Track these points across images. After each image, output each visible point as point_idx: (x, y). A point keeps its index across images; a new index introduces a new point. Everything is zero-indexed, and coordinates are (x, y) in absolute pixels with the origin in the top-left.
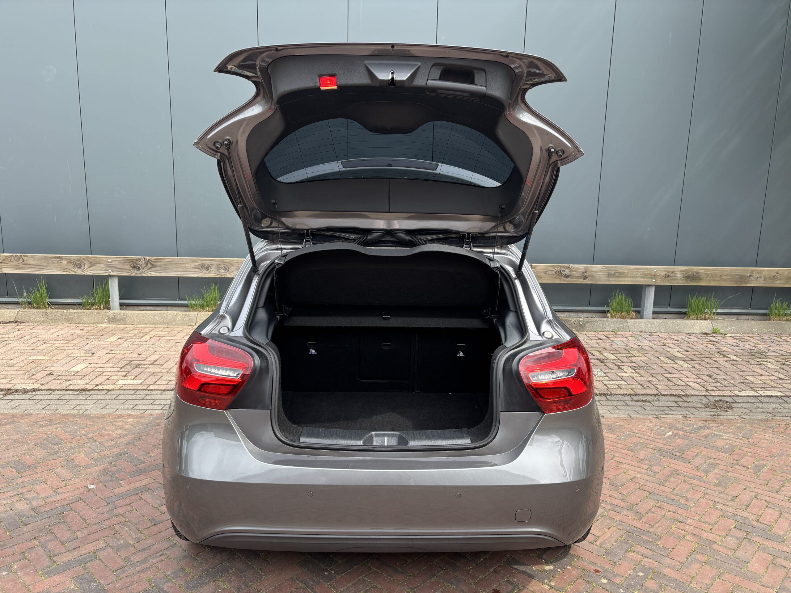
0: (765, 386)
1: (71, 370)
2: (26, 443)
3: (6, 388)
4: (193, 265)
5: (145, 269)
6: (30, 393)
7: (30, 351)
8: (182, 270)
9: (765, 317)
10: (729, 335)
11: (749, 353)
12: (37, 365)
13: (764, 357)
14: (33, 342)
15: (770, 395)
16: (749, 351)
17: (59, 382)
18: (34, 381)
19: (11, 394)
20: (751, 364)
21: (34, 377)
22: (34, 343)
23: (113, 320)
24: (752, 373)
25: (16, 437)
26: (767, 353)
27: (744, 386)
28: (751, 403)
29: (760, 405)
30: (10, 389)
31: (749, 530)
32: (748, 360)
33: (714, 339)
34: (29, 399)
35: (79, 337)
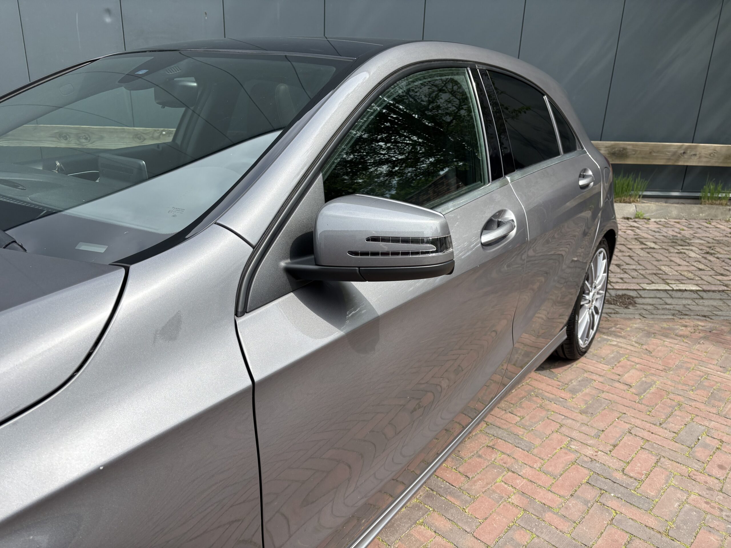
0: (681, 277)
4: (50, 133)
8: (37, 139)
9: (697, 201)
10: (653, 220)
11: (670, 239)
13: (687, 244)
15: (684, 288)
20: (670, 253)
24: (669, 263)
26: (691, 240)
27: (656, 278)
28: (659, 298)
29: (669, 301)
31: (605, 488)
32: (667, 248)
33: (635, 224)
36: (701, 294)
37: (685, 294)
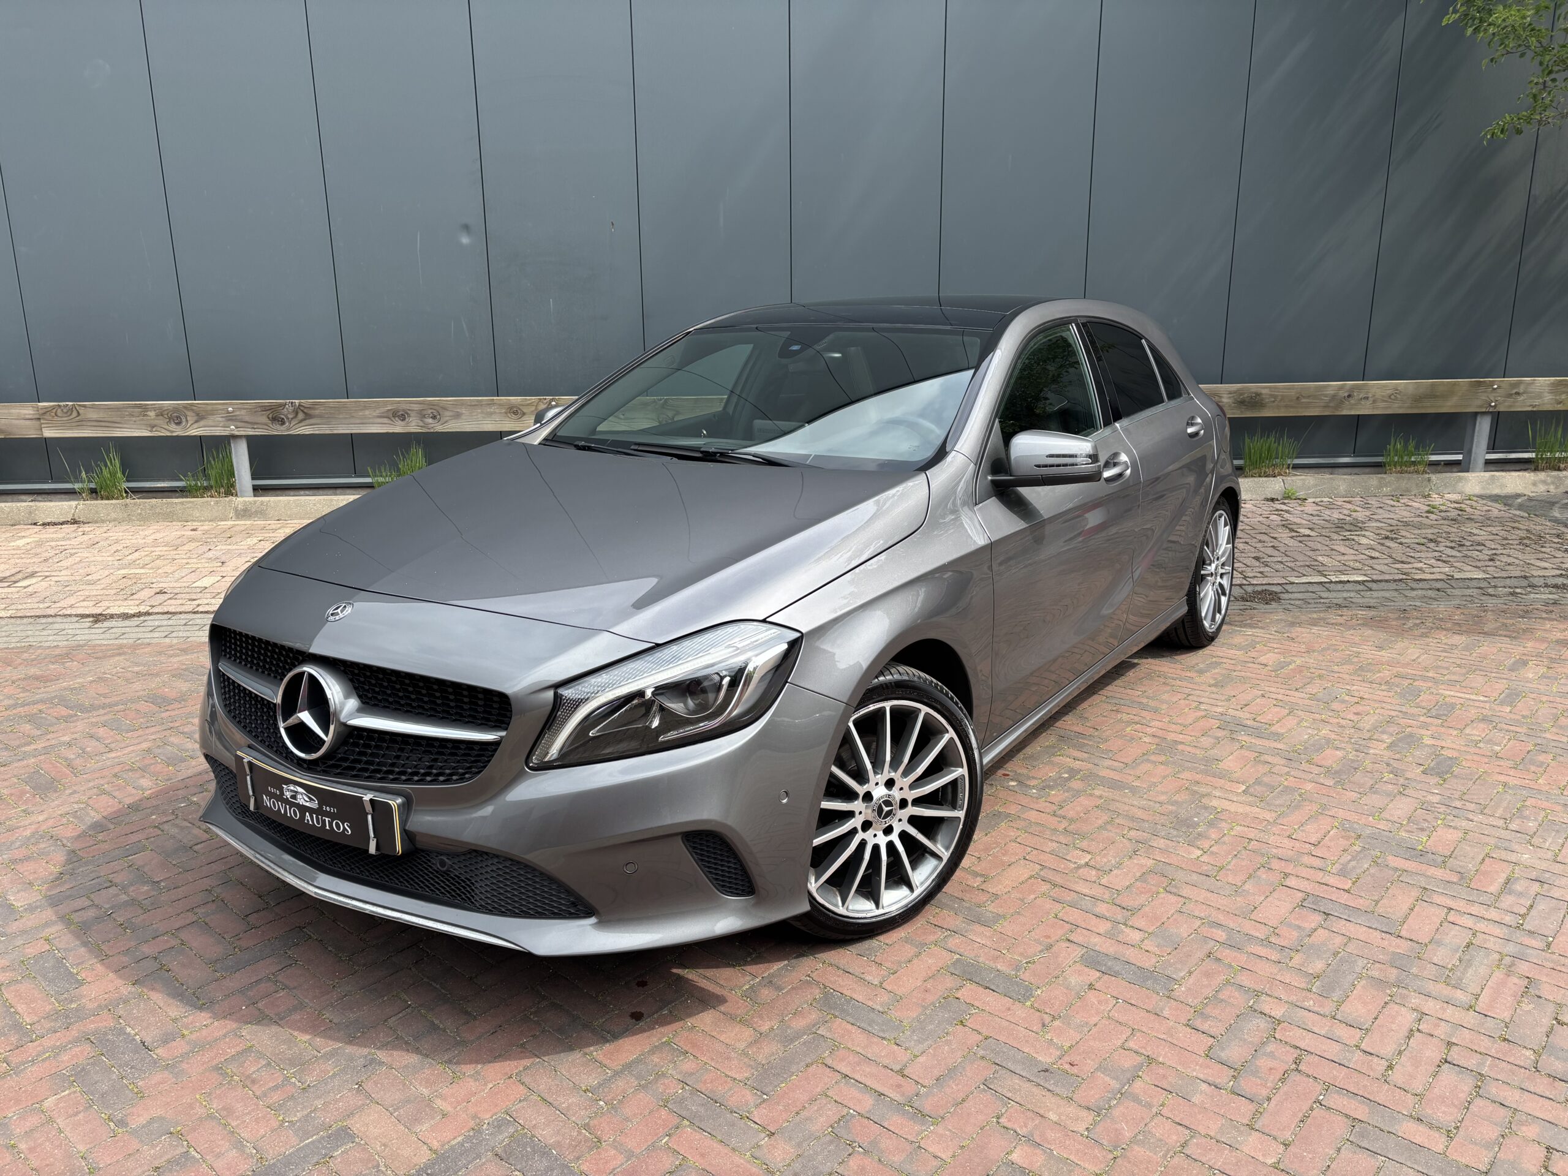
0: (1343, 568)
1: (194, 585)
2: (157, 675)
3: (94, 612)
4: (378, 411)
5: (293, 423)
6: (136, 619)
7: (116, 563)
8: (358, 421)
10: (1310, 500)
11: (1334, 524)
12: (134, 581)
13: (1358, 529)
14: (115, 549)
15: (1346, 579)
16: (1336, 522)
17: (180, 602)
18: (137, 602)
19: (105, 620)
20: (1332, 540)
21: (135, 597)
22: (117, 551)
23: (244, 513)
24: (1329, 553)
25: (136, 669)
26: (1365, 523)
27: (1309, 570)
28: (1311, 592)
29: (1324, 595)
30: (100, 615)
31: (1236, 730)
32: (1328, 534)
33: (1284, 507)
34: (137, 626)
35: (192, 540)
36: (1370, 585)
37: (1348, 586)
